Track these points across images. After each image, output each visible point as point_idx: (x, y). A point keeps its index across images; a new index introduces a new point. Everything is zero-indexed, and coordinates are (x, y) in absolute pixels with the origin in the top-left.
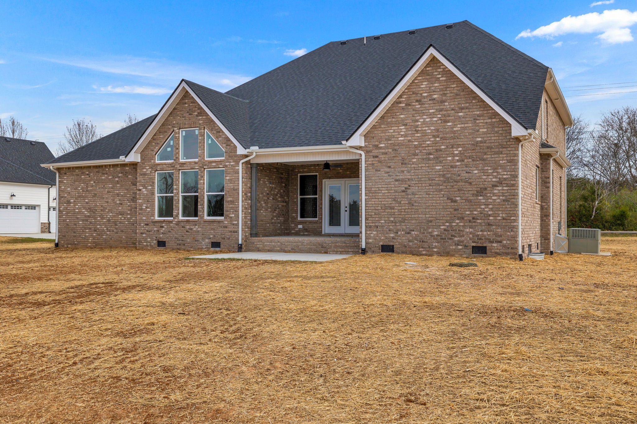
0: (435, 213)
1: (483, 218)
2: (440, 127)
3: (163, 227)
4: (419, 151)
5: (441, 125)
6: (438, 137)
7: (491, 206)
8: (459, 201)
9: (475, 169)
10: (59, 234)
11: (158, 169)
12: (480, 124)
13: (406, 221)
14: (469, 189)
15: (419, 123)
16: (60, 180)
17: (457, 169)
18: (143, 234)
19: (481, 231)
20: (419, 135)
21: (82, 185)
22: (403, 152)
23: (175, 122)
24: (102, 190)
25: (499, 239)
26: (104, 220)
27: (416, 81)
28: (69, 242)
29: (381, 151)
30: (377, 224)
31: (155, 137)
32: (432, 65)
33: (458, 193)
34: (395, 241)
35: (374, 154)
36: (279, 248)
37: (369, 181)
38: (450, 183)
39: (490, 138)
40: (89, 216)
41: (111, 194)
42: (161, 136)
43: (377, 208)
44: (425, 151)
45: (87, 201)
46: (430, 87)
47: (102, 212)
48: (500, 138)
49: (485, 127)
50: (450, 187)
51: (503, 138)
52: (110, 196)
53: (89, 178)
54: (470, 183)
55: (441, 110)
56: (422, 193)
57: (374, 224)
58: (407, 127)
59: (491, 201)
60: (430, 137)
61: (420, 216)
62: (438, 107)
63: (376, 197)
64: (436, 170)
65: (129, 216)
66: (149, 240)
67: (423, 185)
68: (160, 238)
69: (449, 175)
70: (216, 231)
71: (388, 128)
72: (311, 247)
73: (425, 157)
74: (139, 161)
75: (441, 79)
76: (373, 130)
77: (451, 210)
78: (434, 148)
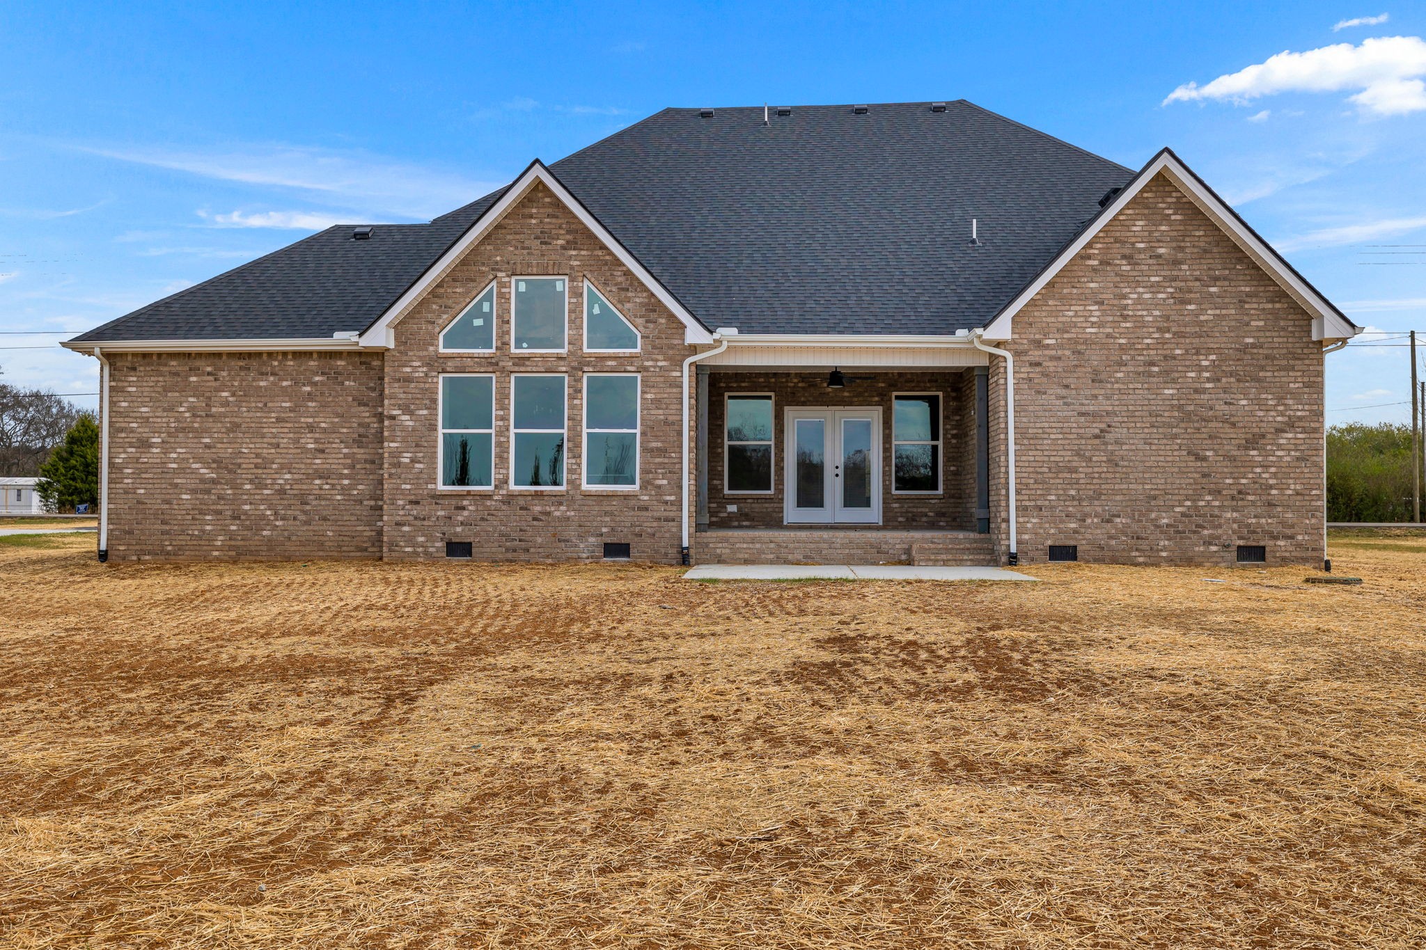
0: (1163, 481)
1: (1259, 492)
2: (1172, 313)
3: (463, 508)
4: (1129, 357)
5: (1174, 307)
6: (1168, 331)
7: (1273, 470)
8: (1210, 459)
9: (1242, 396)
10: (111, 527)
11: (448, 369)
12: (1252, 312)
13: (1103, 497)
14: (1232, 436)
15: (1130, 302)
16: (113, 384)
17: (1206, 396)
18: (404, 525)
19: (1255, 517)
20: (1128, 325)
21: (191, 399)
22: (1095, 358)
23: (498, 258)
24: (258, 414)
25: (1289, 532)
26: (266, 492)
27: (1121, 218)
28: (144, 547)
29: (1046, 352)
30: (1039, 503)
31: (442, 290)
32: (1154, 189)
33: (1210, 442)
34: (1080, 537)
35: (1032, 359)
36: (772, 556)
37: (1022, 414)
38: (1193, 422)
39: (1270, 340)
40: (213, 481)
41: (289, 425)
42: (458, 290)
43: (1039, 470)
44: (1142, 358)
45: (207, 440)
46: (1150, 232)
47: (260, 471)
48: (1290, 340)
49: (1262, 317)
50: (1193, 430)
51: (1294, 340)
52: (286, 430)
53: (214, 384)
54: (1233, 425)
55: (1175, 279)
56: (1136, 441)
57: (1033, 503)
58: (1103, 307)
59: (1273, 459)
60: (1151, 330)
61: (1131, 486)
62: (1169, 273)
63: (1038, 447)
64: (1164, 397)
65: (346, 482)
66: (421, 539)
67: (1138, 425)
68: (456, 534)
69: (1191, 408)
70: (618, 519)
71: (1063, 308)
72: (852, 551)
73: (1141, 369)
74: (392, 345)
75: (1173, 217)
76: (1030, 309)
77: (1196, 475)
78: (1159, 352)
